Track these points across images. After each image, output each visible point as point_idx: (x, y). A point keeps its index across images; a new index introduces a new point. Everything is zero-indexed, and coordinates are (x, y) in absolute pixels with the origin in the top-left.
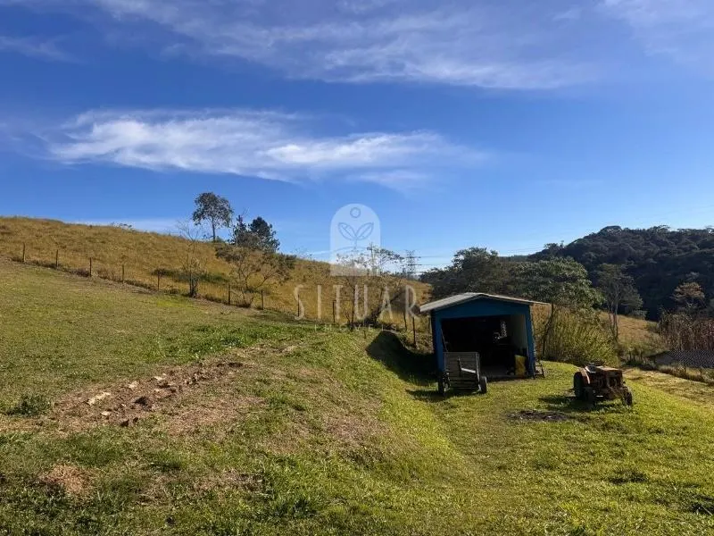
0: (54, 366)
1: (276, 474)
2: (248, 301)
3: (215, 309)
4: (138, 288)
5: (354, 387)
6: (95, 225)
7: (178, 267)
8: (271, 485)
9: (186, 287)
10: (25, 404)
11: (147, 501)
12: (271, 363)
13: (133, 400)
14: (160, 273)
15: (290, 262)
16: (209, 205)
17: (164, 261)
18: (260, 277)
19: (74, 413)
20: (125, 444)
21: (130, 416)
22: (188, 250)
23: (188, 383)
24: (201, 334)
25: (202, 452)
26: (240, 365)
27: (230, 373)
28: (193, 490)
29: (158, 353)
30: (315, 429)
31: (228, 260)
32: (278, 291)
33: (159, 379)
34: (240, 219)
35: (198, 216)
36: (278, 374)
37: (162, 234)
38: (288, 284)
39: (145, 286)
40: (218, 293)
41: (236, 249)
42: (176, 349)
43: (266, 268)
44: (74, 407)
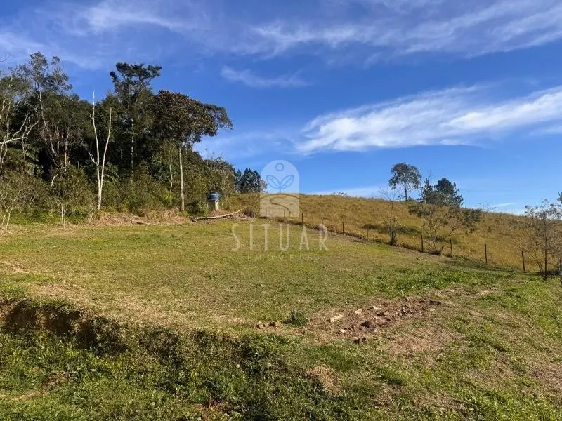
0: (306, 292)
1: (486, 406)
2: (438, 249)
3: (411, 255)
4: (353, 238)
5: (556, 335)
6: (323, 194)
7: (380, 222)
8: (483, 415)
9: (387, 237)
10: (293, 317)
11: (380, 405)
12: (467, 305)
13: (360, 323)
14: (369, 227)
15: (475, 215)
16: (402, 173)
17: (370, 218)
18: (448, 229)
19: (323, 327)
20: (359, 357)
21: (360, 336)
22: (387, 209)
23: (398, 314)
24: (402, 274)
25: (417, 374)
26: (439, 303)
27: (432, 310)
28: (413, 404)
29: (373, 288)
30: (519, 370)
31: (420, 215)
32: (464, 240)
33: (377, 309)
34: (427, 182)
35: (393, 182)
36: (476, 314)
37: (368, 198)
38: (474, 234)
39: (358, 236)
40: (413, 241)
41: (426, 206)
42: (385, 286)
43: (453, 221)
44: (322, 324)
